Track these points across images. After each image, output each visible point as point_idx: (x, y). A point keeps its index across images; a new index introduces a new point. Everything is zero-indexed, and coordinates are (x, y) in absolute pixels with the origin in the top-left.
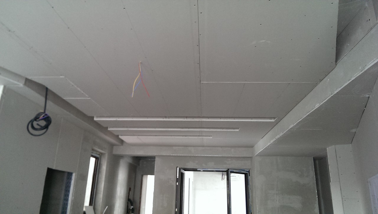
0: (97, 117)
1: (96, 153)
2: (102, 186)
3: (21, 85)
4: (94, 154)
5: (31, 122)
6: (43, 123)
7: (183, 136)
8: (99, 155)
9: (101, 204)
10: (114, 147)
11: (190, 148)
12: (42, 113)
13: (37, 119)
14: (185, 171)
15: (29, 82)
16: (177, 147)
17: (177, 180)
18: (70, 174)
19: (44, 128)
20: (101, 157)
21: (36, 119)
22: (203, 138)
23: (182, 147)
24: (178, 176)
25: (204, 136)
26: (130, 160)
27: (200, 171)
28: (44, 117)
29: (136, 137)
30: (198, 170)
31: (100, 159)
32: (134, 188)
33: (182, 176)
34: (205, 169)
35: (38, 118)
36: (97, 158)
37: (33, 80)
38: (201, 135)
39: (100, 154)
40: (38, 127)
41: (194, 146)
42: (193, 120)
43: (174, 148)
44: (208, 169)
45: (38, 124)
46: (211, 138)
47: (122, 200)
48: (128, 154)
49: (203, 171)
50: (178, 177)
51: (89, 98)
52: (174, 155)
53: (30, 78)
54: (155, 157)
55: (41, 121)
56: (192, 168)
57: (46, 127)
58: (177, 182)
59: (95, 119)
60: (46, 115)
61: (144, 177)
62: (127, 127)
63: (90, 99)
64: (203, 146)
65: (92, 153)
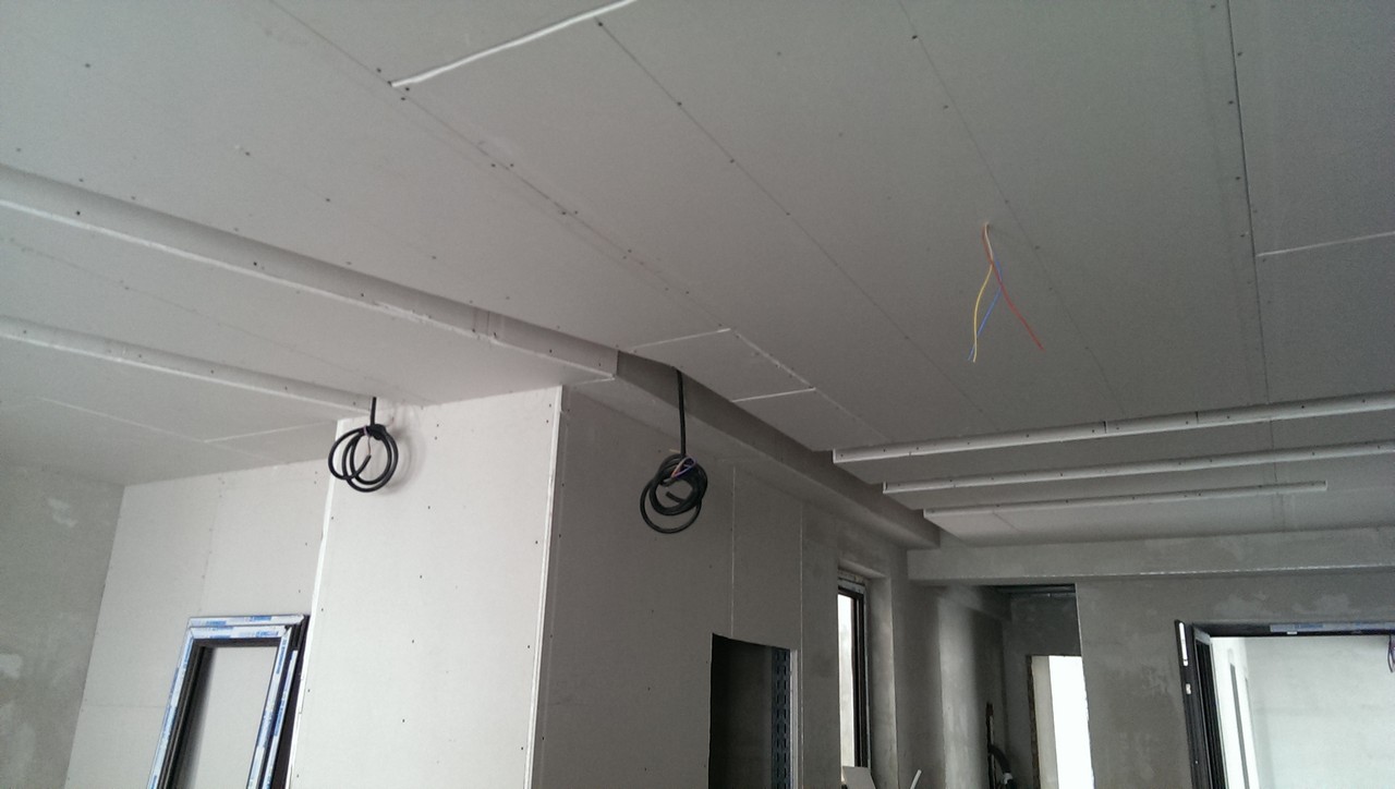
0: (842, 452)
1: (852, 579)
2: (889, 694)
3: (609, 377)
4: (845, 585)
5: (651, 489)
6: (683, 490)
7: (1185, 493)
8: (863, 584)
9: (895, 763)
10: (911, 554)
11: (1222, 541)
12: (676, 456)
13: (666, 478)
14: (1212, 635)
15: (629, 364)
16: (1162, 543)
17: (1185, 676)
18: (781, 655)
19: (689, 504)
20: (869, 592)
21: (663, 477)
22: (1282, 496)
23: (1188, 540)
24: (1185, 657)
25: (1286, 485)
26: (973, 602)
27: (1284, 634)
28: (682, 468)
29: (988, 512)
30: (1273, 629)
31: (869, 599)
32: (1005, 703)
33: (1202, 656)
34: (1307, 624)
35: (668, 476)
36: (857, 599)
37: (640, 354)
38: (1271, 480)
39: (866, 582)
40: (675, 504)
41: (1238, 533)
42: (1231, 423)
43: (1149, 543)
44: (1320, 624)
45: (669, 495)
46: (1324, 489)
47: (966, 749)
48: (962, 576)
49: (1300, 634)
50: (1186, 663)
51: (814, 389)
52: (1152, 573)
53: (630, 351)
54: (1073, 585)
55: (677, 485)
56: (1244, 625)
57: (695, 501)
58: (1184, 681)
59: (836, 460)
60: (689, 461)
61: (1037, 661)
62: (951, 479)
63: (815, 392)
64: (1284, 530)
65: (841, 579)
